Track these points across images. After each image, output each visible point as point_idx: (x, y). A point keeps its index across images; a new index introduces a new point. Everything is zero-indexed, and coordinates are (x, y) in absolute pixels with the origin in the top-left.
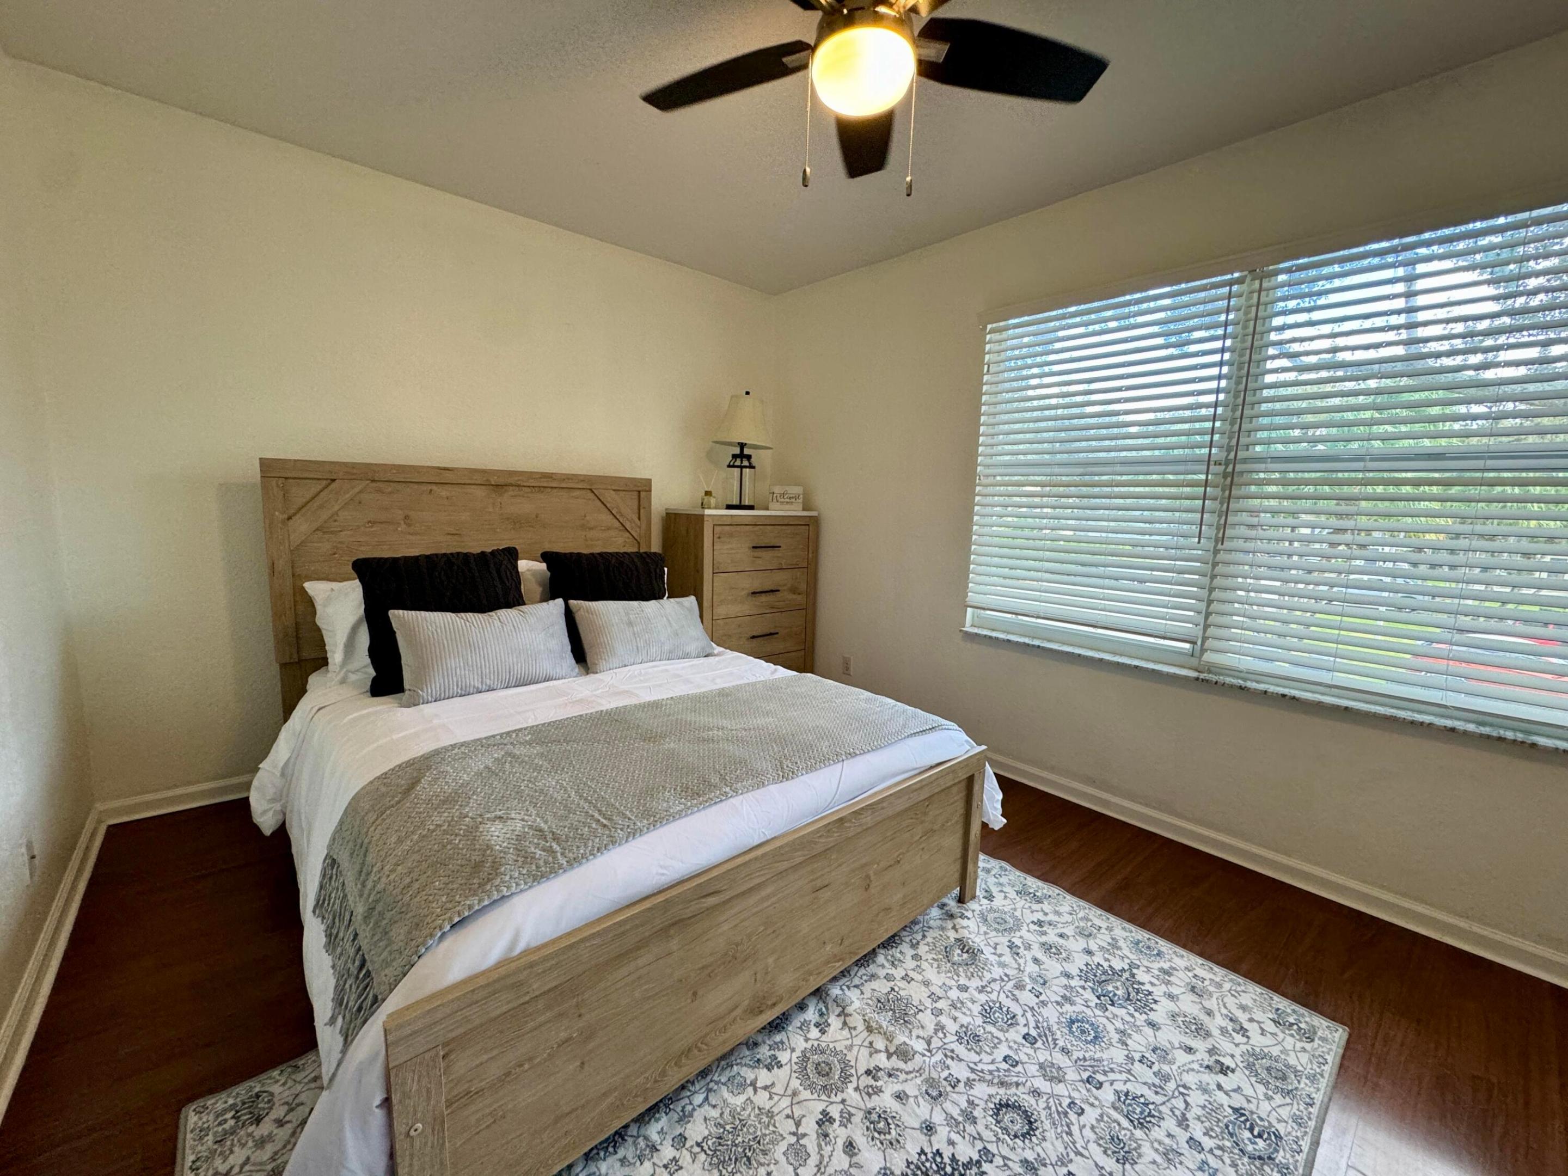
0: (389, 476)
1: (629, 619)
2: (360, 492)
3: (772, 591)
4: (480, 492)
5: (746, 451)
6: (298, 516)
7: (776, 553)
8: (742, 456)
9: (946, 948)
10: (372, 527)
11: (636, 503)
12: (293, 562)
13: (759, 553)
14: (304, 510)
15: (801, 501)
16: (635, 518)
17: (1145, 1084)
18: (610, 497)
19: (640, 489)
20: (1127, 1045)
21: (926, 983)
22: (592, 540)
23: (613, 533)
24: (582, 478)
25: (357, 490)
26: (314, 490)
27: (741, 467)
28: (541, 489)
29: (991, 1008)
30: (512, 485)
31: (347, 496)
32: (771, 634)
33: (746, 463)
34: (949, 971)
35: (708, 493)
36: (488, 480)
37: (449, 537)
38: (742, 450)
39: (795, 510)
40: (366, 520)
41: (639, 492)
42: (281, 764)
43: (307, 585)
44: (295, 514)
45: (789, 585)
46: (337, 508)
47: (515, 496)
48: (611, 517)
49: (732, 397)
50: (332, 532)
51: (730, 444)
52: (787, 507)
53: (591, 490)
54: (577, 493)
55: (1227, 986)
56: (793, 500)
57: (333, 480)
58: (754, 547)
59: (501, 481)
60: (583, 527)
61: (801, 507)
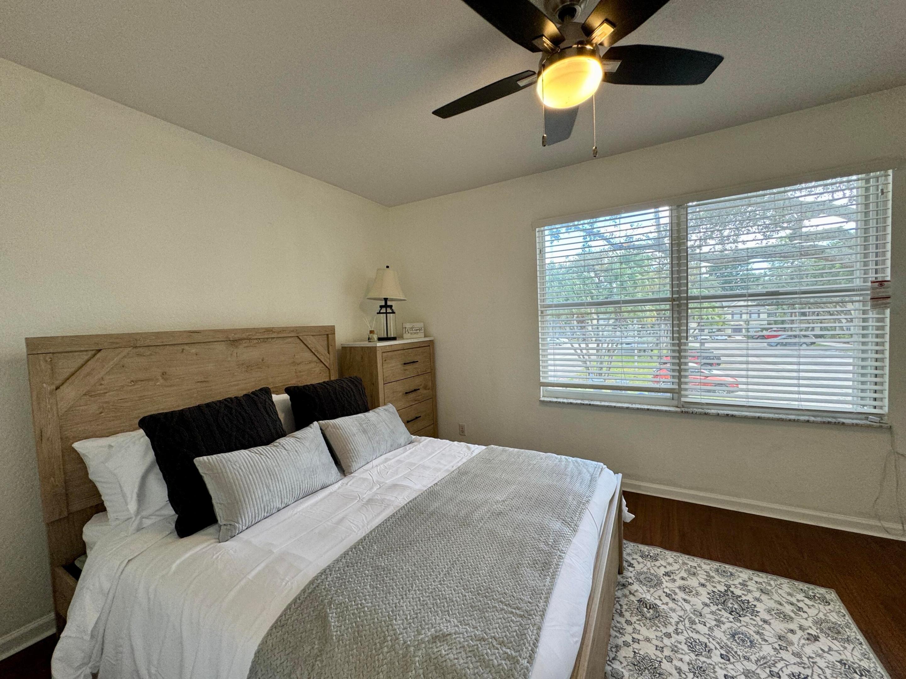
0: (148, 342)
1: (363, 428)
2: (125, 357)
3: (415, 390)
4: (220, 348)
5: (389, 303)
6: (65, 386)
7: (416, 365)
8: (386, 306)
9: (637, 609)
10: (134, 385)
11: (326, 342)
12: (61, 427)
13: (407, 367)
14: (70, 380)
15: (423, 331)
16: (326, 353)
17: (794, 664)
18: (311, 341)
19: (327, 333)
20: (767, 641)
21: (648, 640)
22: (300, 372)
23: (313, 365)
24: (292, 329)
25: (120, 356)
26: (80, 362)
27: (386, 313)
28: (265, 340)
29: (692, 644)
30: (245, 339)
31: (111, 363)
32: (417, 418)
33: (389, 310)
34: (652, 627)
35: (372, 332)
36: (227, 337)
37: (199, 384)
38: (386, 303)
39: (420, 338)
40: (129, 380)
41: (328, 335)
42: (90, 628)
43: (76, 445)
44: (63, 384)
45: (423, 385)
46: (103, 373)
47: (247, 347)
48: (311, 354)
49: (378, 270)
50: (99, 395)
51: (380, 299)
52: (415, 336)
53: (297, 337)
54: (290, 340)
55: (772, 582)
56: (418, 331)
57: (100, 350)
58: (405, 364)
59: (237, 336)
60: (294, 363)
61: (423, 335)
